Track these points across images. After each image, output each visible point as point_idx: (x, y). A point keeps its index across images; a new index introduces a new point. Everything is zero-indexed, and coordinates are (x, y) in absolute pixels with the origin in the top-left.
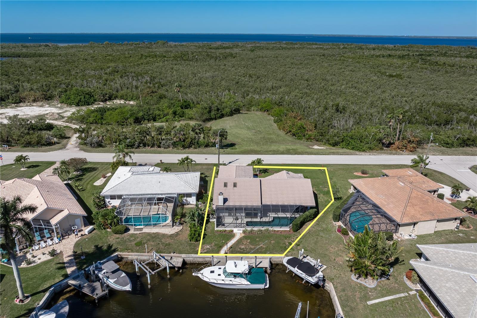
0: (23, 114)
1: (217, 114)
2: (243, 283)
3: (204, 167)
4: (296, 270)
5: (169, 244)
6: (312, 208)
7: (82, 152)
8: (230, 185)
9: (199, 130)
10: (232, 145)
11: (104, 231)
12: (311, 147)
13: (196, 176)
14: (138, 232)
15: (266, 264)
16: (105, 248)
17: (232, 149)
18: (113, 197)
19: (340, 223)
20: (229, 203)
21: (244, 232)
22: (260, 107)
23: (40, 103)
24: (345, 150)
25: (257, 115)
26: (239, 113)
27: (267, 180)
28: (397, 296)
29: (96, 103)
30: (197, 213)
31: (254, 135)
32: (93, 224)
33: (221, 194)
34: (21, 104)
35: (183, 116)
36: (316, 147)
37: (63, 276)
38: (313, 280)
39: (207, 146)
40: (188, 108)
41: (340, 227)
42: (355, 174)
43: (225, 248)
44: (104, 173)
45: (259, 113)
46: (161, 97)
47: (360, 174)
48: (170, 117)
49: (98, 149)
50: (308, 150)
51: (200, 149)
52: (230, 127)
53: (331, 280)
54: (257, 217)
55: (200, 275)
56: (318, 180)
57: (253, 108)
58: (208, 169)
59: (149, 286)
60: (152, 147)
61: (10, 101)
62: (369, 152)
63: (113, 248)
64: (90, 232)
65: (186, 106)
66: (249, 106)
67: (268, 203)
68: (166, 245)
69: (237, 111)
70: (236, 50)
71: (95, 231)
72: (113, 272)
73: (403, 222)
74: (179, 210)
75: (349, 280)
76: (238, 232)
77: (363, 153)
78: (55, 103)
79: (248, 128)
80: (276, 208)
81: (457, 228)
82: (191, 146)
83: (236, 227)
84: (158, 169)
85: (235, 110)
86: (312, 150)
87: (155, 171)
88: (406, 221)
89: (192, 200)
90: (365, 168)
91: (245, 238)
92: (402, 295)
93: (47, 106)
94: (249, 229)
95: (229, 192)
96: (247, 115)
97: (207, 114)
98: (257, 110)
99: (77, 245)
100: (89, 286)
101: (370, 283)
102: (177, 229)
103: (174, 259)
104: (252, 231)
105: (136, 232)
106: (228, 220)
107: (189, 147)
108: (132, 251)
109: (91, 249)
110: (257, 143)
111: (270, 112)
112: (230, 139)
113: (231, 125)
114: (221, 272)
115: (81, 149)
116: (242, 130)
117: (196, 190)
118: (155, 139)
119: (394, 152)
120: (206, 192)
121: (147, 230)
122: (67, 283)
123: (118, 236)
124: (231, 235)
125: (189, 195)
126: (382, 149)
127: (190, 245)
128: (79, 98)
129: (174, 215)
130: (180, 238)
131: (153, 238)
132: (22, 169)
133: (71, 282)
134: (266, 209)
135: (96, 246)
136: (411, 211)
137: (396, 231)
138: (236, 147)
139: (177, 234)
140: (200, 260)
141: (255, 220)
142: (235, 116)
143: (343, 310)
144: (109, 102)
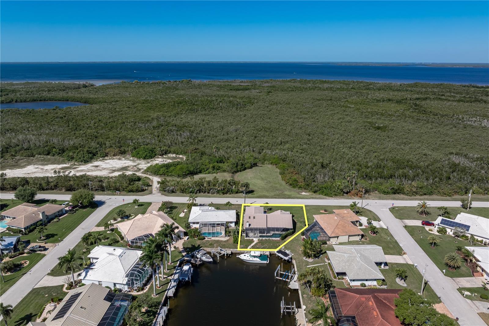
0: (111, 166)
1: (242, 168)
2: (257, 260)
3: (236, 207)
4: (280, 255)
5: (224, 245)
6: (291, 229)
7: (164, 196)
8: (252, 218)
9: (233, 183)
10: (252, 192)
11: (193, 239)
12: (300, 193)
13: (234, 212)
14: (210, 240)
15: (268, 254)
16: (197, 246)
17: (252, 194)
18: (194, 223)
19: (304, 237)
20: (252, 226)
21: (258, 240)
22: (271, 162)
23: (118, 157)
24: (321, 196)
25: (268, 168)
26: (257, 166)
27: (271, 215)
28: (320, 264)
29: (156, 156)
30: (236, 231)
31: (266, 184)
32: (188, 235)
33: (248, 222)
34: (106, 158)
35: (219, 170)
36: (303, 193)
37: (182, 256)
38: (286, 258)
39: (237, 193)
40: (222, 162)
41: (304, 238)
42: (321, 211)
43: (250, 247)
44: (182, 209)
45: (270, 166)
46: (203, 154)
47: (323, 212)
48: (210, 170)
49: (172, 194)
50: (298, 196)
51: (233, 195)
52: (251, 178)
53: (295, 259)
54: (264, 233)
55: (240, 257)
56: (299, 215)
57: (266, 162)
58: (238, 208)
59: (218, 261)
60: (204, 193)
61: (99, 155)
62: (335, 197)
63: (201, 246)
64: (188, 239)
65: (220, 161)
66: (264, 160)
67: (270, 227)
68: (223, 245)
69: (255, 165)
70: (254, 92)
71: (189, 239)
72: (204, 254)
73: (331, 236)
74: (227, 229)
75: (302, 259)
76: (256, 240)
77: (330, 198)
78: (128, 156)
79: (262, 179)
80: (273, 229)
81: (360, 239)
82: (228, 193)
83: (255, 238)
84: (213, 208)
85: (254, 164)
86: (300, 195)
87: (212, 209)
88: (333, 235)
89: (233, 225)
90: (327, 209)
91: (259, 242)
92: (322, 264)
93: (123, 159)
94: (261, 238)
95: (252, 221)
96: (262, 167)
97: (235, 168)
98: (269, 164)
99: (183, 244)
100: (194, 260)
101: (310, 260)
102: (227, 238)
103: (227, 251)
104: (262, 239)
105: (208, 240)
106: (251, 234)
107: (226, 193)
108: (208, 248)
109: (190, 246)
110: (267, 191)
111: (277, 166)
112: (251, 188)
113: (251, 176)
114: (249, 255)
115: (162, 194)
116: (258, 180)
117: (235, 220)
118: (206, 188)
119: (350, 197)
120: (239, 221)
121: (213, 239)
122: (184, 259)
123: (200, 241)
124: (252, 241)
125: (231, 222)
126: (343, 195)
127: (234, 245)
128: (146, 153)
129: (226, 232)
130: (229, 242)
131: (216, 242)
132: (136, 207)
133: (186, 258)
134: (269, 230)
135: (192, 245)
136: (337, 231)
137: (329, 240)
138: (255, 193)
139: (228, 240)
140: (239, 252)
141: (263, 235)
142: (254, 168)
143: (297, 269)
144: (165, 156)
